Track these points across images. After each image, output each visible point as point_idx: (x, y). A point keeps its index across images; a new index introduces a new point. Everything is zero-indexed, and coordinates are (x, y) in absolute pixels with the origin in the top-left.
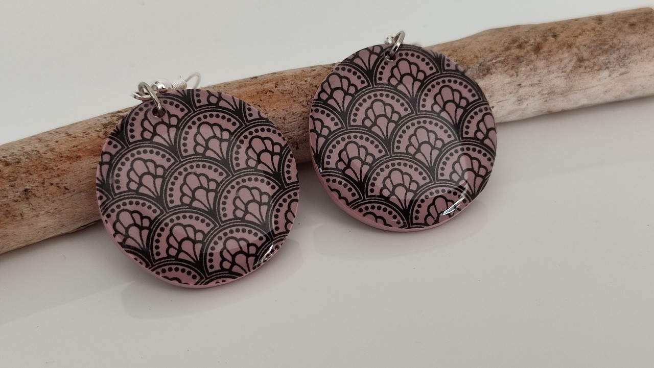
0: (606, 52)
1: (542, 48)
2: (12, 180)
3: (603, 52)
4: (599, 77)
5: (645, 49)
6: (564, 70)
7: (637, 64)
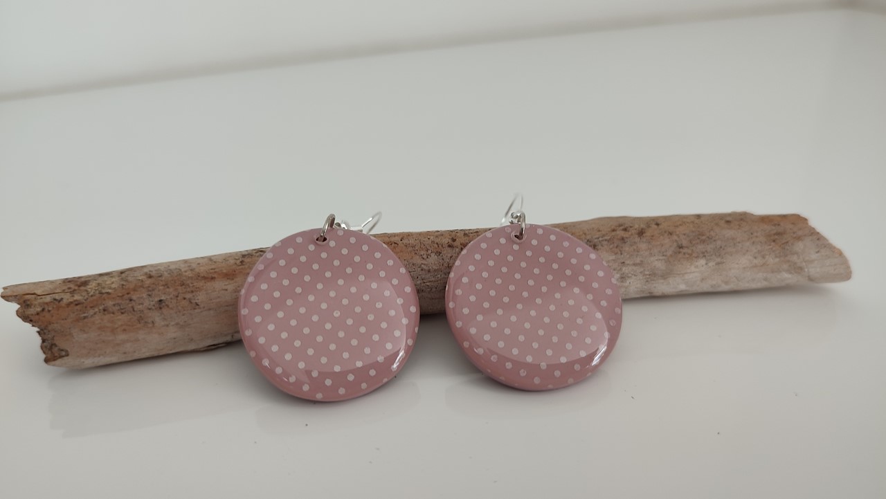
0: (703, 241)
1: (645, 233)
2: (150, 290)
3: (700, 242)
4: (697, 264)
5: (739, 243)
6: (664, 254)
7: (731, 255)
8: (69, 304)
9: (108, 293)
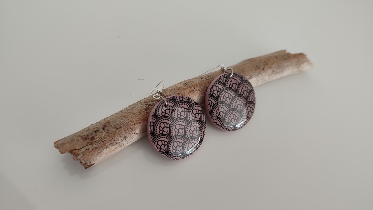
0: (279, 68)
4: (276, 75)
6: (269, 75)
7: (285, 71)
8: (93, 150)
9: (105, 140)
